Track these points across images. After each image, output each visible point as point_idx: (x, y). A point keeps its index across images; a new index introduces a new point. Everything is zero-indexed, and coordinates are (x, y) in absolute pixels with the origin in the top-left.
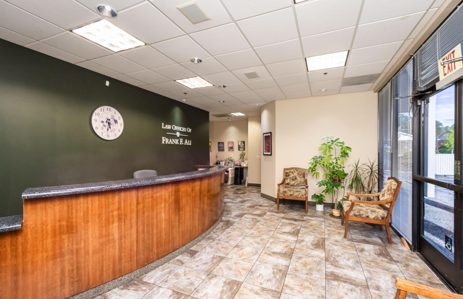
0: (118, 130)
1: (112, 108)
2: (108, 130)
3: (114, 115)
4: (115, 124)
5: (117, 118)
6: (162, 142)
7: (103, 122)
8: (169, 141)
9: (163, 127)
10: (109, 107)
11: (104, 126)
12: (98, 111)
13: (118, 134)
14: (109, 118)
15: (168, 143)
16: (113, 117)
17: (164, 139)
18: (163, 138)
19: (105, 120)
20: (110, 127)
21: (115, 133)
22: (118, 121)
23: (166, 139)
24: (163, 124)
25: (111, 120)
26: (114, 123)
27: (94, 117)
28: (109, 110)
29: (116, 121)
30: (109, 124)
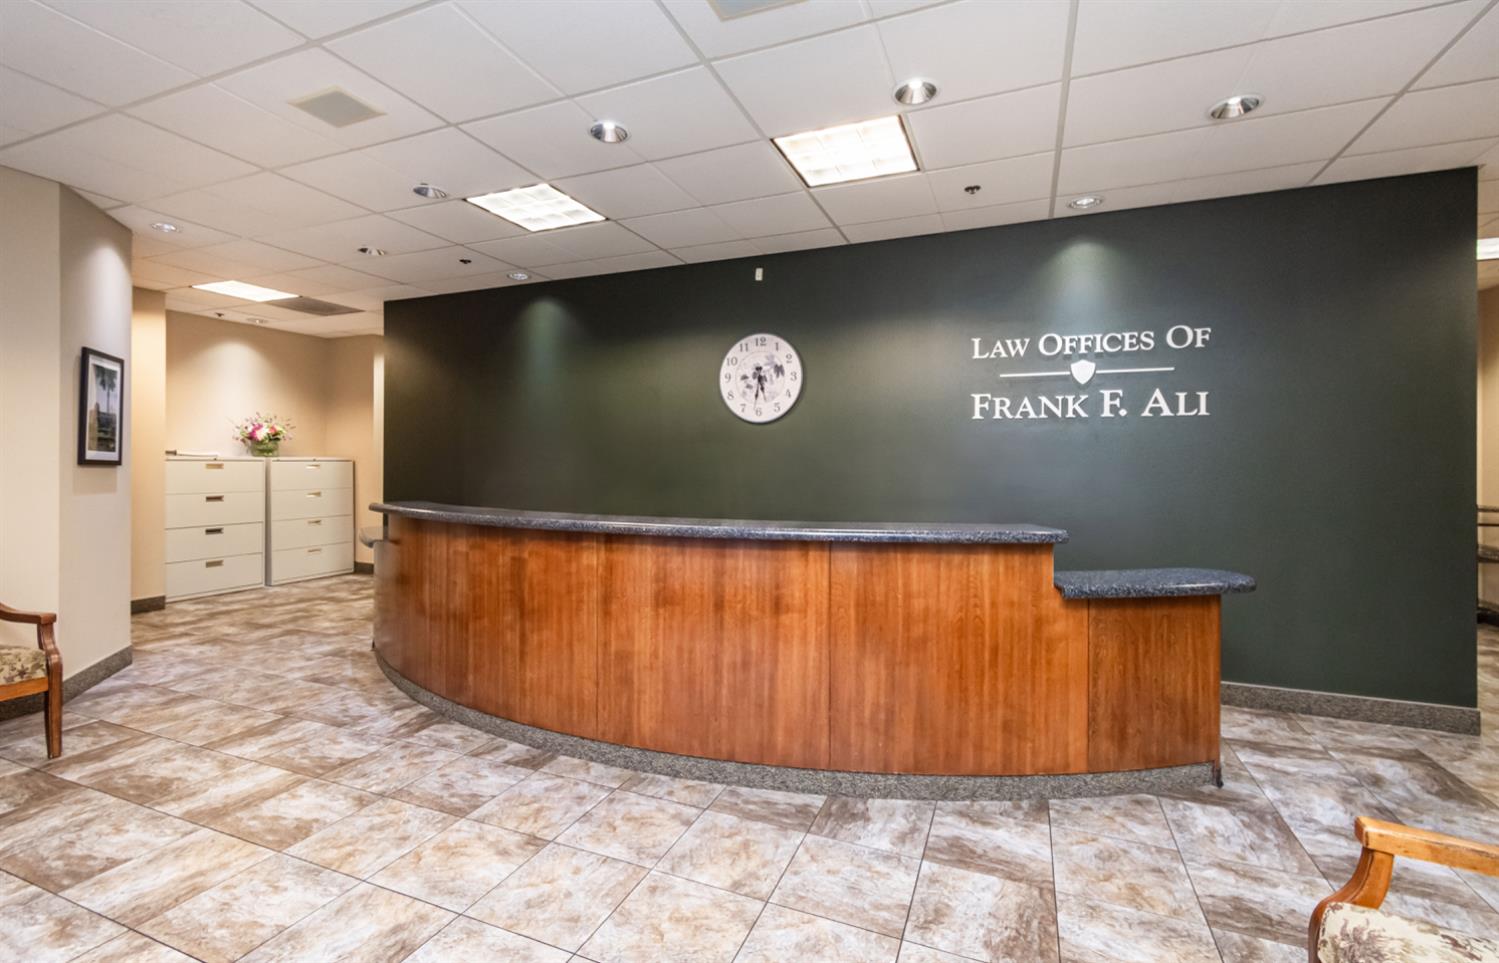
0: (784, 391)
1: (768, 337)
2: (757, 396)
3: (774, 352)
4: (778, 376)
5: (780, 360)
6: (973, 414)
7: (745, 377)
8: (1013, 409)
9: (977, 356)
10: (759, 336)
11: (749, 386)
12: (734, 352)
13: (786, 404)
14: (761, 364)
15: (1009, 415)
16: (770, 358)
17: (983, 400)
18: (977, 397)
19: (750, 372)
20: (762, 389)
21: (775, 401)
22: (787, 368)
23: (997, 401)
24: (977, 341)
25: (765, 368)
26: (774, 376)
27: (725, 369)
28: (759, 342)
29: (779, 370)
30: (761, 379)
